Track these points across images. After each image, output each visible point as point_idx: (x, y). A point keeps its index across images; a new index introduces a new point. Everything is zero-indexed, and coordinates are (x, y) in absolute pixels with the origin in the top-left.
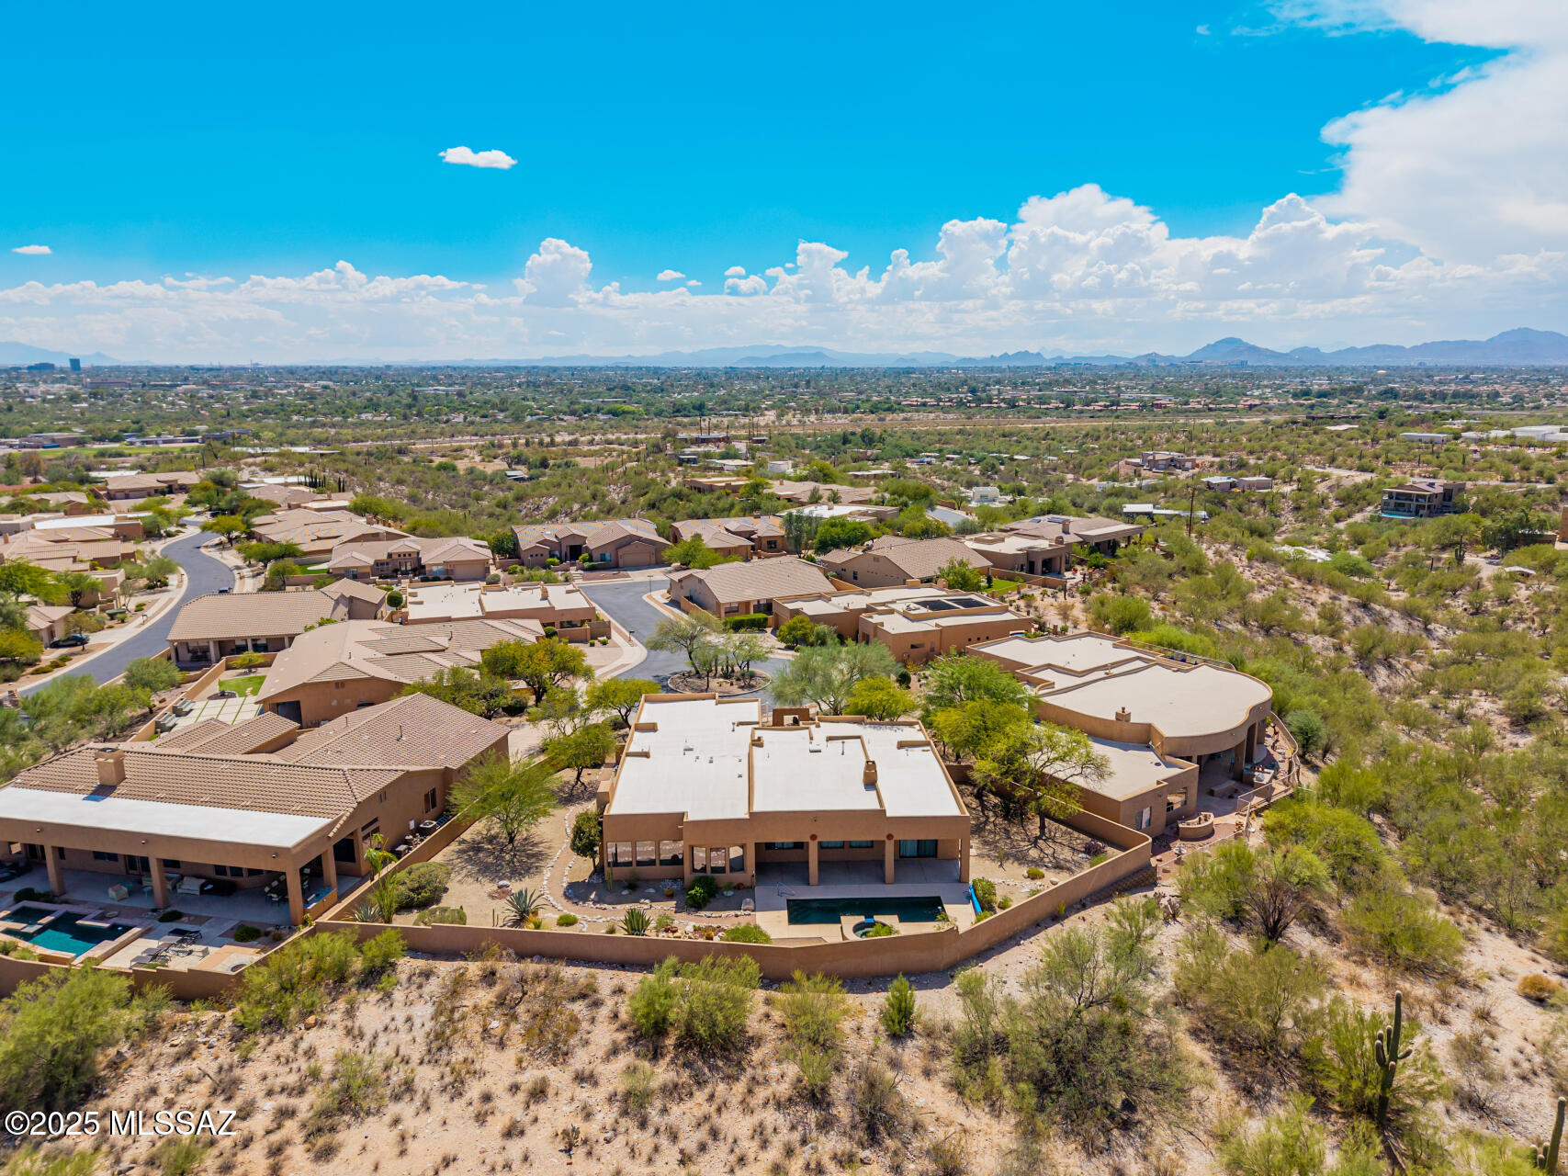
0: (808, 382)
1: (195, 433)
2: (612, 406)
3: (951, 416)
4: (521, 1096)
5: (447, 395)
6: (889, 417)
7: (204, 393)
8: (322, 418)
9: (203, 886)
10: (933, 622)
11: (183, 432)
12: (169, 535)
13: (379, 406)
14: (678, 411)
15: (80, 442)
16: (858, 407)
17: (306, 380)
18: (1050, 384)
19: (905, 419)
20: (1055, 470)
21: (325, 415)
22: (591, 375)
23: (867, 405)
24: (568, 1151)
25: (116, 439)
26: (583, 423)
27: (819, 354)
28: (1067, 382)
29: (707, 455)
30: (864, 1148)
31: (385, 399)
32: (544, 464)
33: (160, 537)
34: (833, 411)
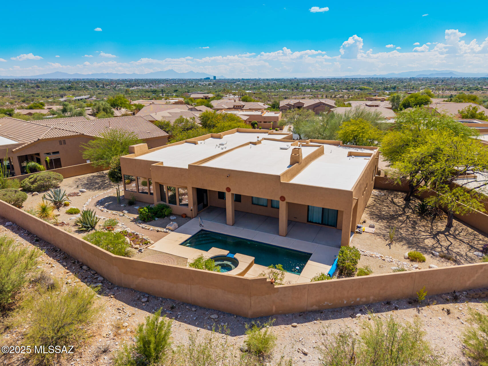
0: (443, 81)
2: (360, 87)
5: (308, 85)
6: (475, 92)
16: (462, 89)
19: (483, 93)
22: (359, 80)
26: (348, 92)
31: (289, 85)
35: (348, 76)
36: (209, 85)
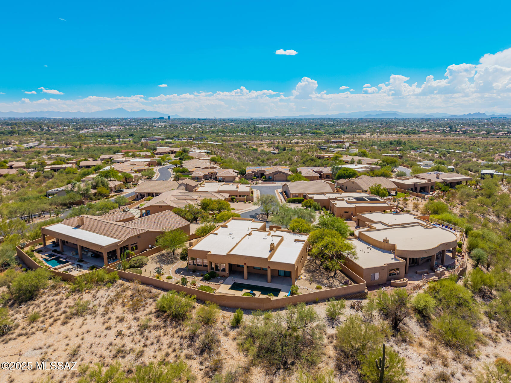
0: (387, 123)
1: (192, 138)
2: (313, 131)
3: (438, 136)
4: (118, 320)
5: (265, 127)
6: (413, 136)
7: (199, 126)
8: (227, 134)
9: (92, 255)
10: (354, 205)
11: (189, 137)
12: (164, 165)
13: (244, 130)
14: (336, 133)
15: (163, 139)
16: (402, 132)
17: (227, 123)
18: (485, 125)
19: (419, 137)
20: (470, 157)
21: (228, 133)
22: (312, 121)
23: (406, 131)
24: (117, 336)
25: (172, 139)
26: (302, 137)
27: (395, 114)
28: (492, 124)
29: (330, 147)
30: (197, 355)
31: (246, 128)
32: (284, 149)
33: (161, 165)
34: (391, 133)
35: (302, 116)
36: (165, 127)
